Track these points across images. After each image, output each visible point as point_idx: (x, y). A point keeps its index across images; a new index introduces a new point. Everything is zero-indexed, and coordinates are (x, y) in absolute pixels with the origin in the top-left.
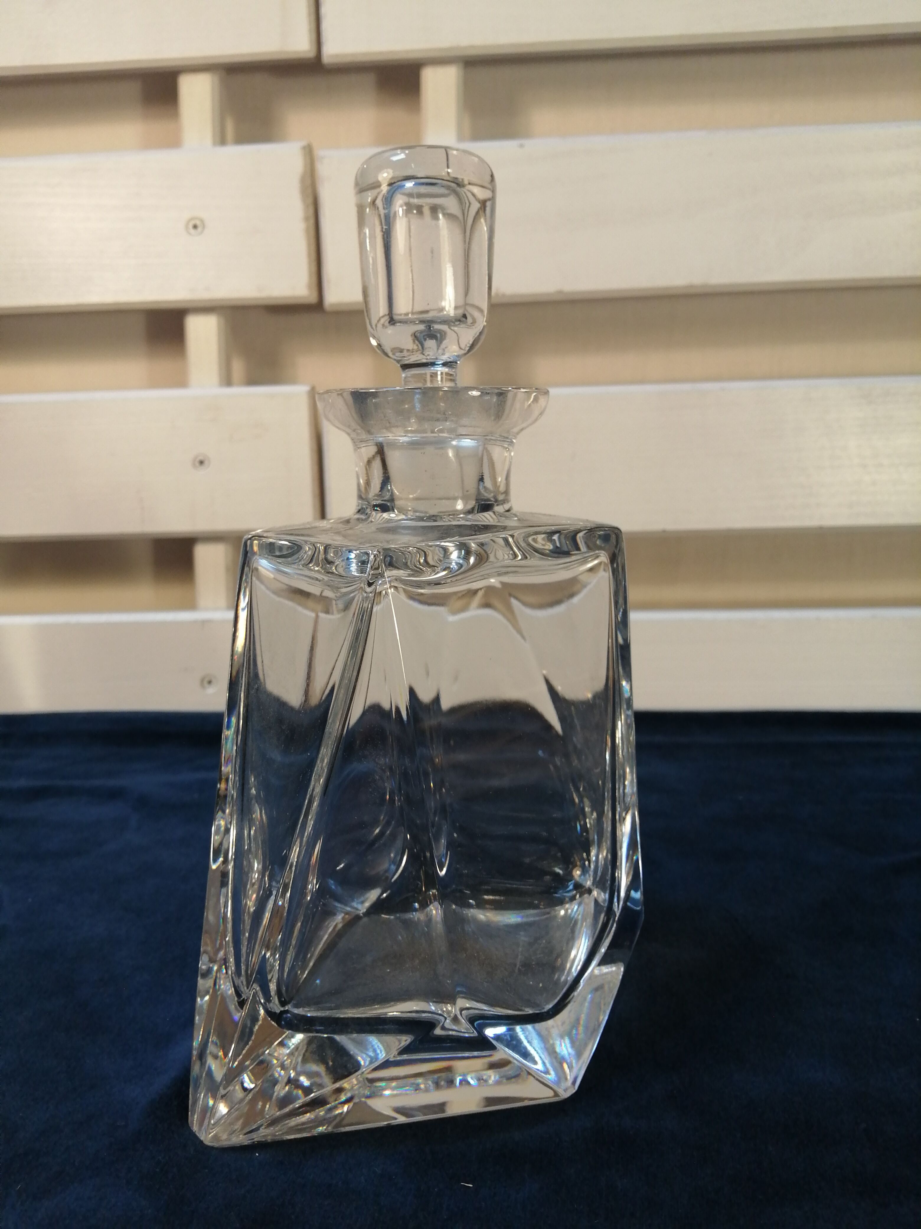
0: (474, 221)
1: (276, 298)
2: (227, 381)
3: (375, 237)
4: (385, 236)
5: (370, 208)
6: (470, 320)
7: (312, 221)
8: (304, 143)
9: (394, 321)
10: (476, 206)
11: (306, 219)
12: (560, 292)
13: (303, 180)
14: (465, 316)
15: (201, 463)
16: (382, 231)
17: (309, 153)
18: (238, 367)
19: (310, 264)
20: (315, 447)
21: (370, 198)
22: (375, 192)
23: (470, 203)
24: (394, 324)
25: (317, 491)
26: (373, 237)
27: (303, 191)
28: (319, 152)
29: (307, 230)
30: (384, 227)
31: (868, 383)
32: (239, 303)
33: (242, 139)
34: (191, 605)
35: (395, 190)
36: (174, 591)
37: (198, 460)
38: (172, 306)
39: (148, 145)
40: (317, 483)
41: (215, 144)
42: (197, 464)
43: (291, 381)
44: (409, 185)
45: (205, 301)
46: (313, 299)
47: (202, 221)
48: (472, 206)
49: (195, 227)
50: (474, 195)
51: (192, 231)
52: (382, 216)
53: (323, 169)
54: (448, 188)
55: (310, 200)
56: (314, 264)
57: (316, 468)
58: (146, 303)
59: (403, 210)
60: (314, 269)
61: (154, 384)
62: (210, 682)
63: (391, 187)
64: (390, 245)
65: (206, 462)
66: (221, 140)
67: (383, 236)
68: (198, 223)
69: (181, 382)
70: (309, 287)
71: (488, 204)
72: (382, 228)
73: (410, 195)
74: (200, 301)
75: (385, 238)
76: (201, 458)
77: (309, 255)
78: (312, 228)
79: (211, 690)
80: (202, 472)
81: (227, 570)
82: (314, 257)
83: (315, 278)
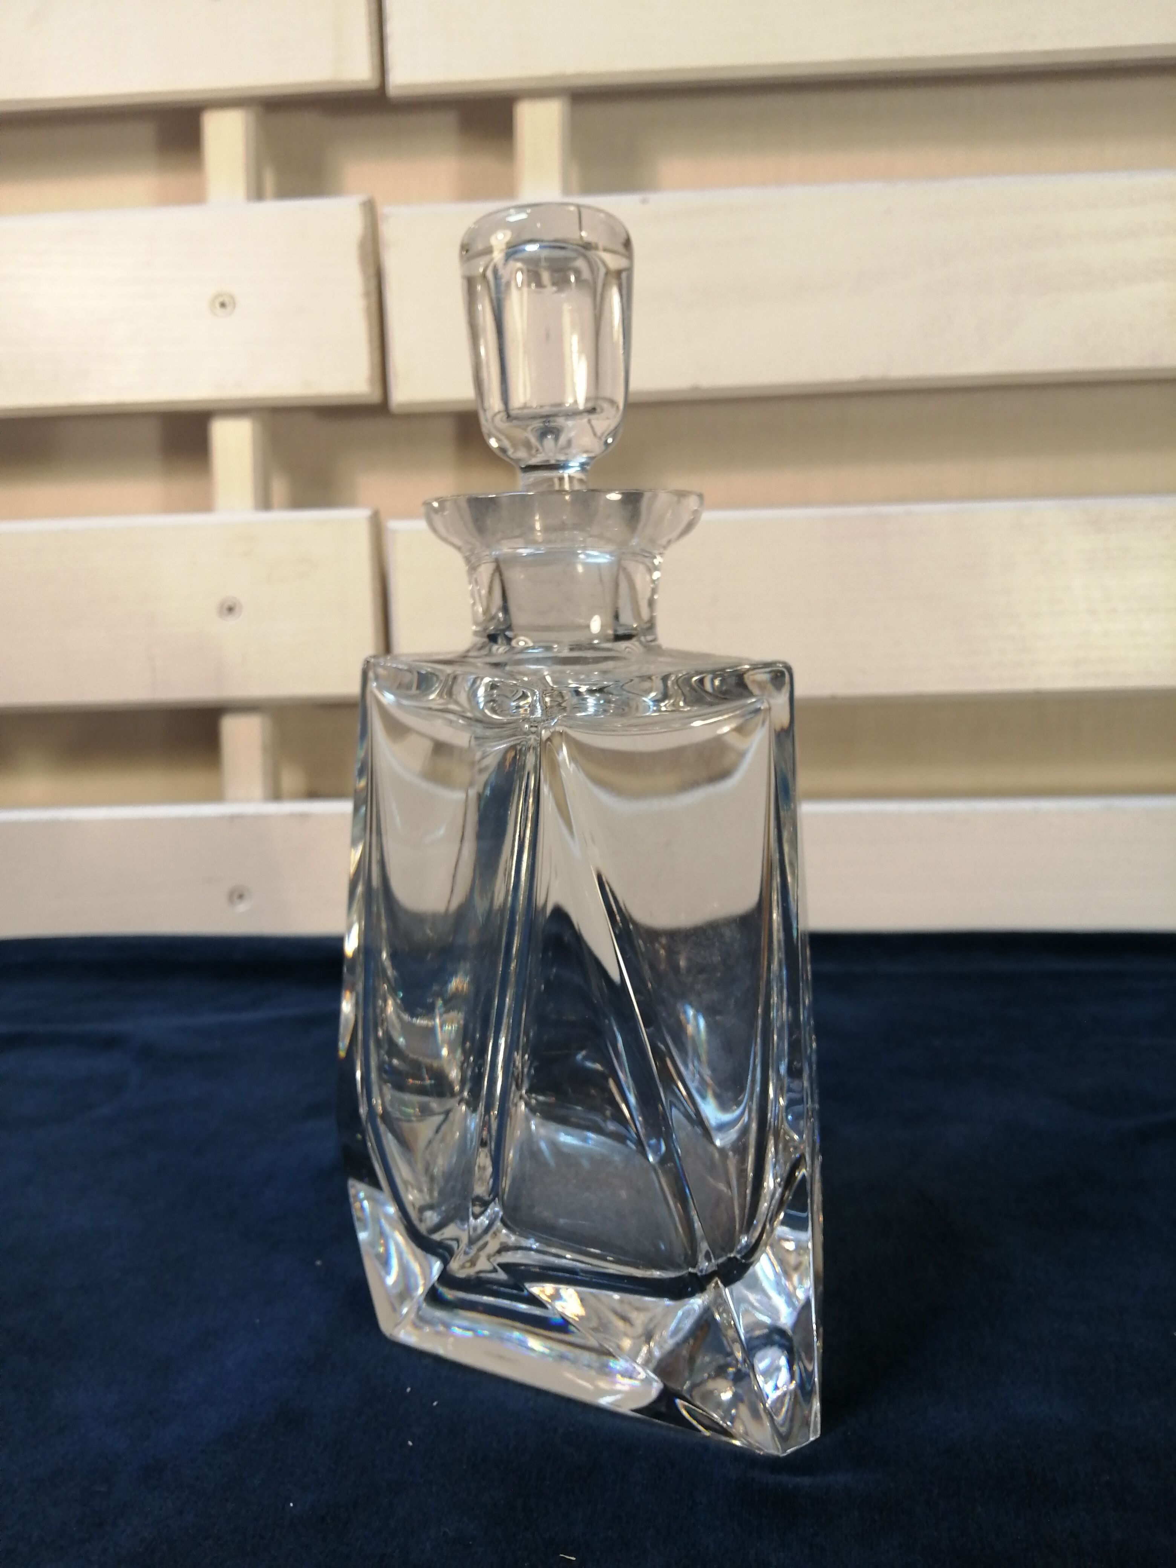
1: (325, 397)
2: (265, 503)
7: (374, 298)
8: (364, 198)
11: (367, 294)
12: (696, 389)
13: (362, 245)
15: (230, 609)
17: (370, 210)
18: (279, 487)
19: (371, 353)
20: (378, 589)
27: (363, 260)
28: (384, 209)
29: (368, 309)
31: (1093, 505)
32: (280, 403)
33: (285, 192)
34: (217, 796)
36: (195, 779)
37: (226, 606)
38: (193, 407)
39: (165, 200)
40: (381, 635)
41: (249, 199)
42: (225, 612)
43: (349, 503)
45: (236, 401)
46: (376, 397)
47: (232, 297)
49: (223, 305)
51: (219, 310)
53: (389, 231)
55: (372, 271)
56: (377, 353)
57: (380, 616)
58: (159, 403)
60: (377, 358)
61: (170, 508)
62: (241, 897)
65: (237, 609)
66: (257, 193)
68: (227, 300)
69: (205, 505)
70: (371, 381)
71: (624, 275)
74: (231, 400)
76: (230, 603)
77: (371, 341)
78: (375, 306)
79: (242, 907)
80: (231, 622)
81: (265, 749)
82: (377, 343)
83: (378, 371)
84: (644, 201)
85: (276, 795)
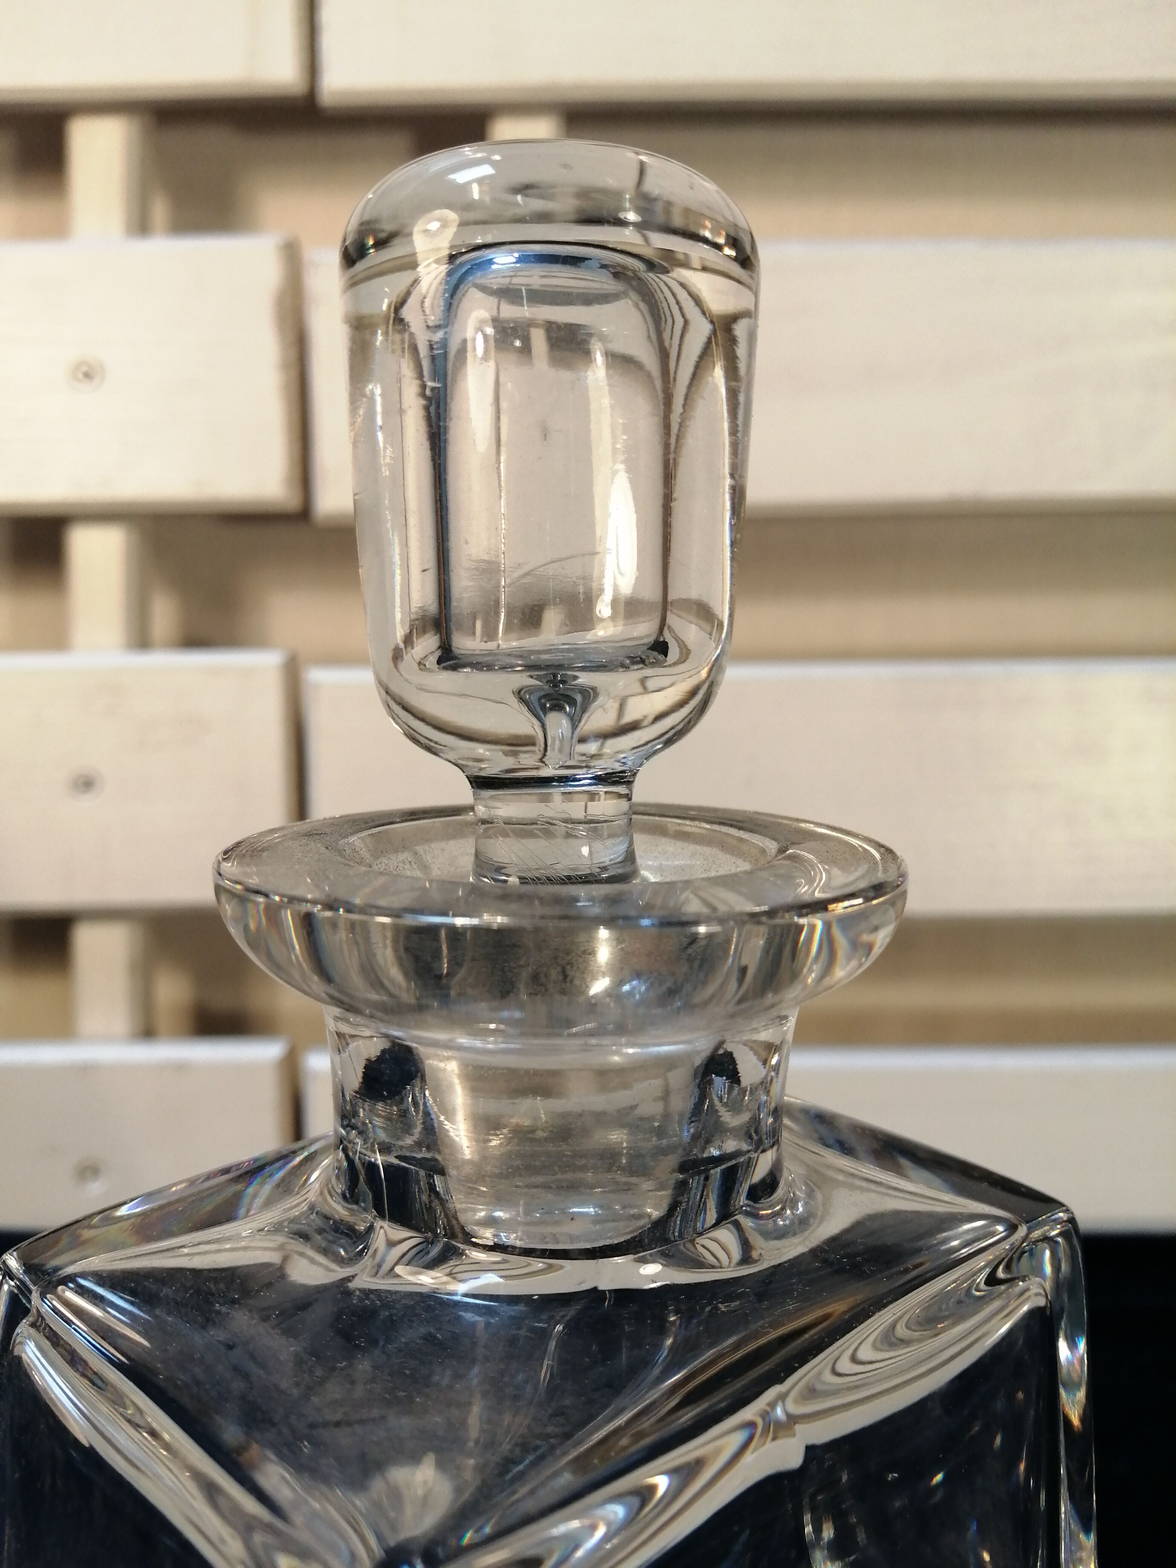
0: (694, 375)
3: (401, 411)
4: (432, 409)
5: (386, 334)
6: (674, 652)
7: (294, 372)
9: (455, 658)
10: (701, 330)
14: (660, 647)
16: (423, 395)
21: (386, 301)
22: (401, 280)
23: (686, 322)
24: (454, 668)
26: (396, 410)
30: (430, 384)
35: (467, 273)
44: (504, 260)
48: (691, 328)
50: (698, 301)
52: (423, 351)
54: (618, 274)
59: (486, 337)
63: (452, 266)
64: (445, 428)
67: (427, 408)
72: (424, 386)
73: (508, 294)
75: (433, 414)
77: (288, 429)
79: (96, 1187)
80: (87, 802)
81: (132, 968)
82: (297, 433)
83: (297, 469)
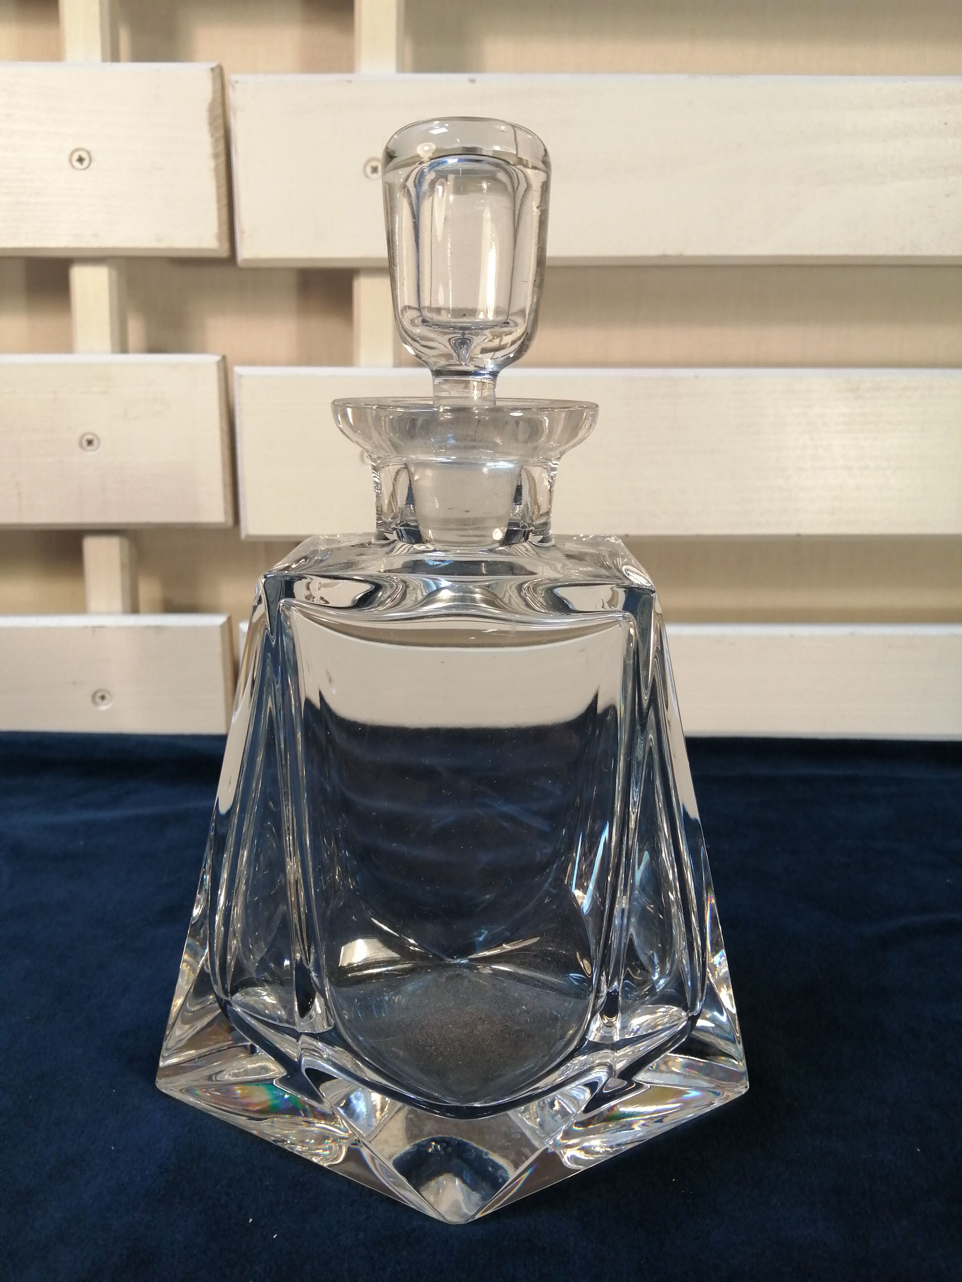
1: (178, 249)
2: (122, 347)
7: (223, 158)
8: (214, 65)
11: (216, 156)
13: (211, 109)
15: (90, 442)
17: (219, 76)
19: (220, 211)
20: (226, 428)
25: (229, 479)
27: (212, 122)
28: (231, 77)
29: (216, 169)
32: (136, 254)
34: (80, 608)
37: (86, 439)
38: (54, 253)
40: (228, 469)
41: (104, 60)
42: (85, 443)
43: (202, 350)
45: (92, 249)
46: (224, 252)
47: (89, 153)
49: (81, 160)
51: (77, 165)
53: (235, 97)
55: (221, 133)
56: (225, 210)
57: (227, 453)
58: (21, 249)
60: (225, 216)
62: (103, 698)
65: (95, 443)
66: (113, 55)
68: (84, 155)
69: (65, 346)
70: (219, 239)
74: (87, 249)
76: (89, 437)
77: (219, 200)
78: (223, 168)
79: (104, 707)
80: (91, 454)
81: (123, 567)
82: (224, 201)
83: (225, 227)
84: (473, 81)
85: (134, 609)
